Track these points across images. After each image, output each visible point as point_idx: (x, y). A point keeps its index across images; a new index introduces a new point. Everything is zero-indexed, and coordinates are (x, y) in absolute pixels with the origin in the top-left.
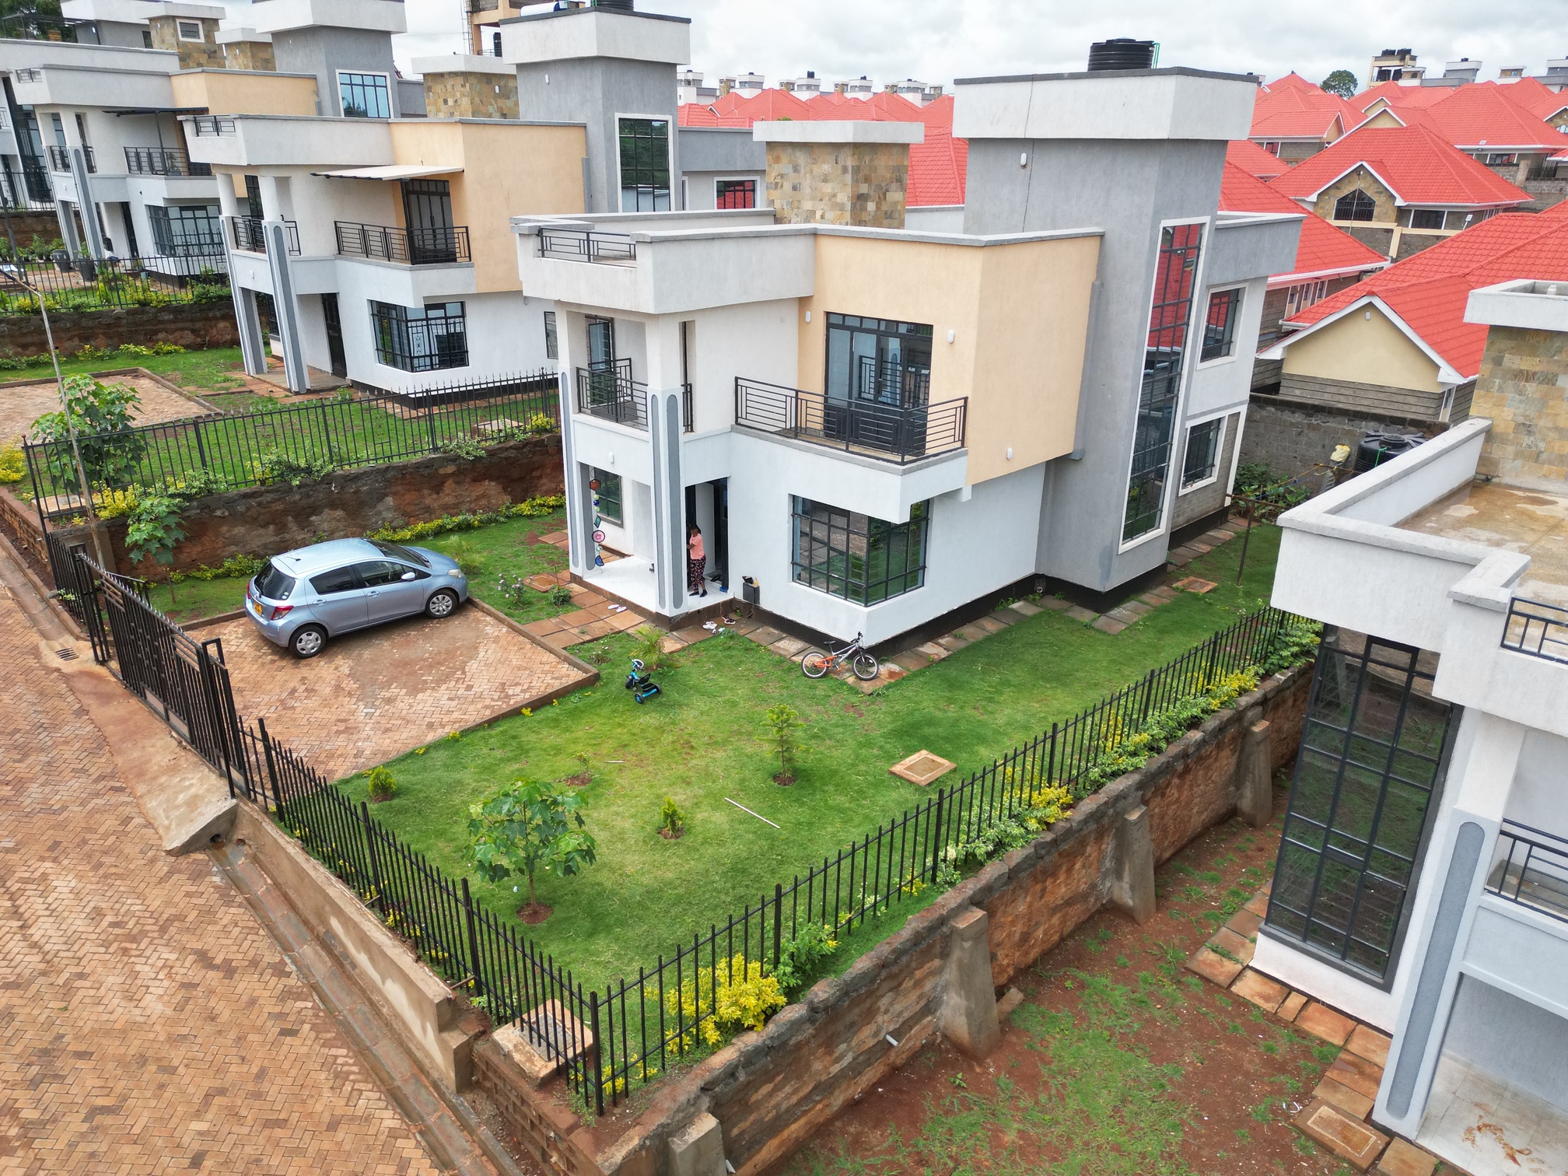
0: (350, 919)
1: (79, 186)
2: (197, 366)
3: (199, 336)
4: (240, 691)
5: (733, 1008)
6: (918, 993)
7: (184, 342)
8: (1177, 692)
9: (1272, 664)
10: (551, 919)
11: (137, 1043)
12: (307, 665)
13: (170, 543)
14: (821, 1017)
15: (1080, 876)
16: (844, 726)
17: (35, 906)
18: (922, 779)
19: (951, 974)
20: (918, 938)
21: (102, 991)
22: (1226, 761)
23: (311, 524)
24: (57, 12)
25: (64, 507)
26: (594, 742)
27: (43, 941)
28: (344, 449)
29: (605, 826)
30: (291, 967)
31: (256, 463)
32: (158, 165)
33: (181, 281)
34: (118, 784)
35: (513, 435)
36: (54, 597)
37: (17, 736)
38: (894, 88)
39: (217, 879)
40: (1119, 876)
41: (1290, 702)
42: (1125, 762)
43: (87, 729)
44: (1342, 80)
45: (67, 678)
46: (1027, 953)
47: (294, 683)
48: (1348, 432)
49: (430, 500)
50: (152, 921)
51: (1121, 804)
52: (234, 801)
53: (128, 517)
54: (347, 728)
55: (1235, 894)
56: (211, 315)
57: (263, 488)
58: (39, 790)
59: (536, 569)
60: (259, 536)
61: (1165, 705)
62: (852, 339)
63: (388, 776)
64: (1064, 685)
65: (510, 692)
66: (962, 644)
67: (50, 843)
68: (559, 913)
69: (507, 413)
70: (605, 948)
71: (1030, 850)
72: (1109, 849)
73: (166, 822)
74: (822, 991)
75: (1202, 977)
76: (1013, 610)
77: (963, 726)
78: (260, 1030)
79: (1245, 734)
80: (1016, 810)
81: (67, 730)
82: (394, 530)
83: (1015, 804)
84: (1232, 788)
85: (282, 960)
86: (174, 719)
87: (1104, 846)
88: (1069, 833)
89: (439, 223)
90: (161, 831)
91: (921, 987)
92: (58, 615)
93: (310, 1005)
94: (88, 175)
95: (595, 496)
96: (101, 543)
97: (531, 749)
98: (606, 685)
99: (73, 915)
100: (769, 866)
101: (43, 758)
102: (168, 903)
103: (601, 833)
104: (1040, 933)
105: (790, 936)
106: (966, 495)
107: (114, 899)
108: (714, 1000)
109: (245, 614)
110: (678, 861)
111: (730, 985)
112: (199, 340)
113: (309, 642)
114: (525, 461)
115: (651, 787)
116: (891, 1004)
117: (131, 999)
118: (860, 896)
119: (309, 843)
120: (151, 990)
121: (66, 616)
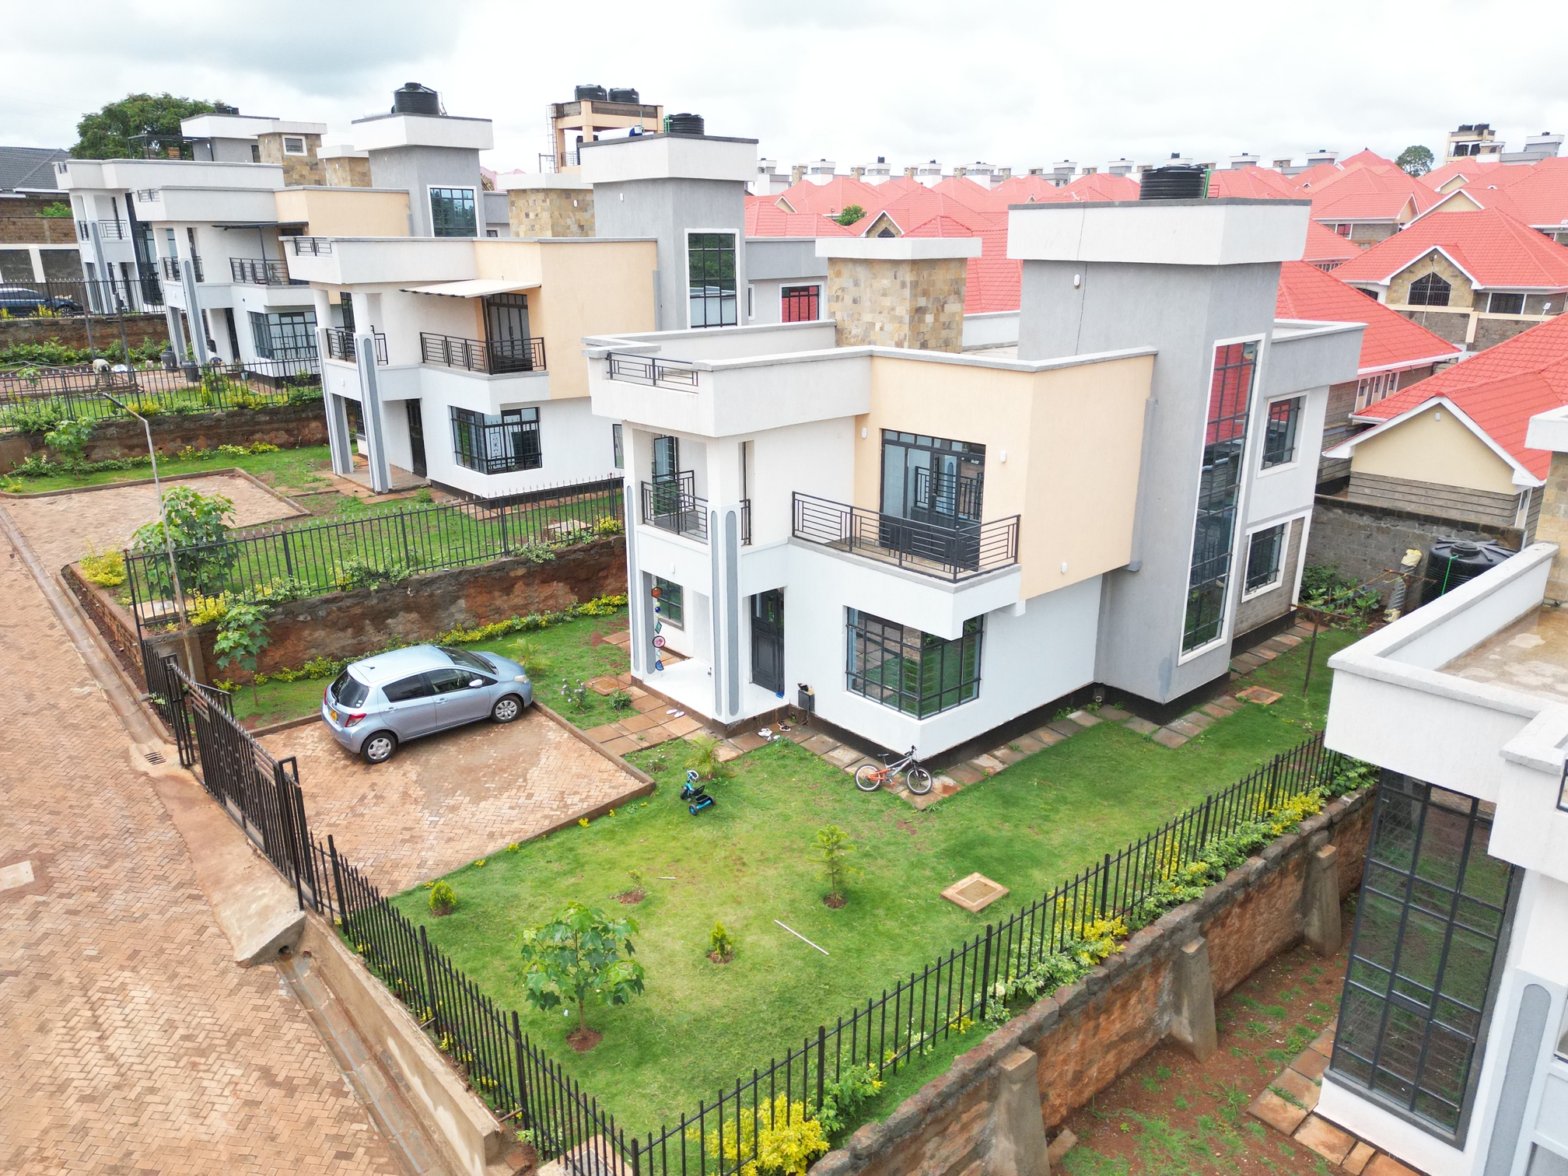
0: (406, 1043)
1: (188, 294)
2: (289, 465)
3: (293, 436)
4: (313, 796)
5: (775, 1155)
6: (966, 1136)
7: (278, 441)
8: (1236, 816)
9: (1338, 785)
10: (600, 1046)
11: (200, 1162)
12: (377, 771)
13: (255, 650)
14: (864, 1164)
15: (1136, 1012)
16: (896, 843)
17: (113, 1017)
18: (974, 904)
19: (999, 1116)
20: (964, 1081)
21: (171, 1105)
22: (1291, 888)
23: (387, 627)
24: (177, 130)
25: (159, 612)
26: (647, 856)
27: (119, 1053)
28: (420, 552)
29: (656, 947)
30: (348, 1087)
31: (338, 570)
32: (260, 275)
33: (278, 382)
34: (196, 892)
35: (581, 538)
36: (145, 700)
37: (105, 841)
38: (963, 171)
39: (283, 993)
40: (1178, 1010)
41: (1359, 825)
42: (1182, 892)
43: (170, 835)
44: (1419, 155)
45: (153, 782)
46: (1081, 1092)
47: (364, 789)
48: (1420, 536)
49: (500, 601)
50: (220, 1035)
51: (1177, 937)
52: (303, 913)
53: (218, 623)
54: (412, 837)
55: (1301, 1032)
56: (304, 415)
57: (344, 594)
58: (123, 897)
59: (599, 671)
60: (339, 638)
61: (1224, 829)
62: (906, 455)
63: (448, 890)
64: (1122, 803)
65: (569, 802)
66: (1018, 757)
67: (129, 952)
68: (607, 1039)
69: (576, 514)
70: (651, 1078)
71: (1082, 987)
72: (1167, 982)
73: (239, 933)
74: (865, 1137)
75: (1264, 1123)
76: (1070, 720)
77: (1018, 846)
78: (316, 1152)
79: (1310, 859)
80: (1068, 943)
81: (151, 835)
82: (465, 630)
83: (1067, 937)
84: (1298, 916)
85: (341, 1079)
86: (250, 827)
87: (1160, 980)
88: (1122, 968)
89: (517, 335)
90: (233, 941)
91: (969, 1131)
92: (148, 718)
93: (365, 1127)
94: (196, 284)
95: (656, 604)
96: (192, 649)
97: (587, 862)
98: (662, 794)
99: (148, 1027)
100: (817, 996)
101: (128, 864)
102: (237, 1017)
103: (652, 955)
104: (1094, 1072)
105: (833, 1075)
106: (1020, 610)
107: (186, 1011)
108: (756, 1143)
109: (320, 718)
110: (726, 987)
111: (773, 1129)
112: (292, 439)
113: (380, 748)
114: (592, 562)
115: (702, 906)
116: (937, 1149)
117: (197, 1116)
118: (907, 1033)
119: (372, 958)
120: (216, 1107)
121: (156, 719)
